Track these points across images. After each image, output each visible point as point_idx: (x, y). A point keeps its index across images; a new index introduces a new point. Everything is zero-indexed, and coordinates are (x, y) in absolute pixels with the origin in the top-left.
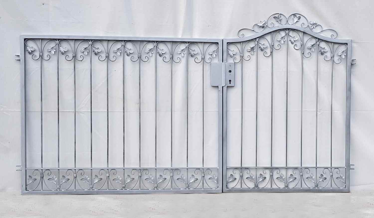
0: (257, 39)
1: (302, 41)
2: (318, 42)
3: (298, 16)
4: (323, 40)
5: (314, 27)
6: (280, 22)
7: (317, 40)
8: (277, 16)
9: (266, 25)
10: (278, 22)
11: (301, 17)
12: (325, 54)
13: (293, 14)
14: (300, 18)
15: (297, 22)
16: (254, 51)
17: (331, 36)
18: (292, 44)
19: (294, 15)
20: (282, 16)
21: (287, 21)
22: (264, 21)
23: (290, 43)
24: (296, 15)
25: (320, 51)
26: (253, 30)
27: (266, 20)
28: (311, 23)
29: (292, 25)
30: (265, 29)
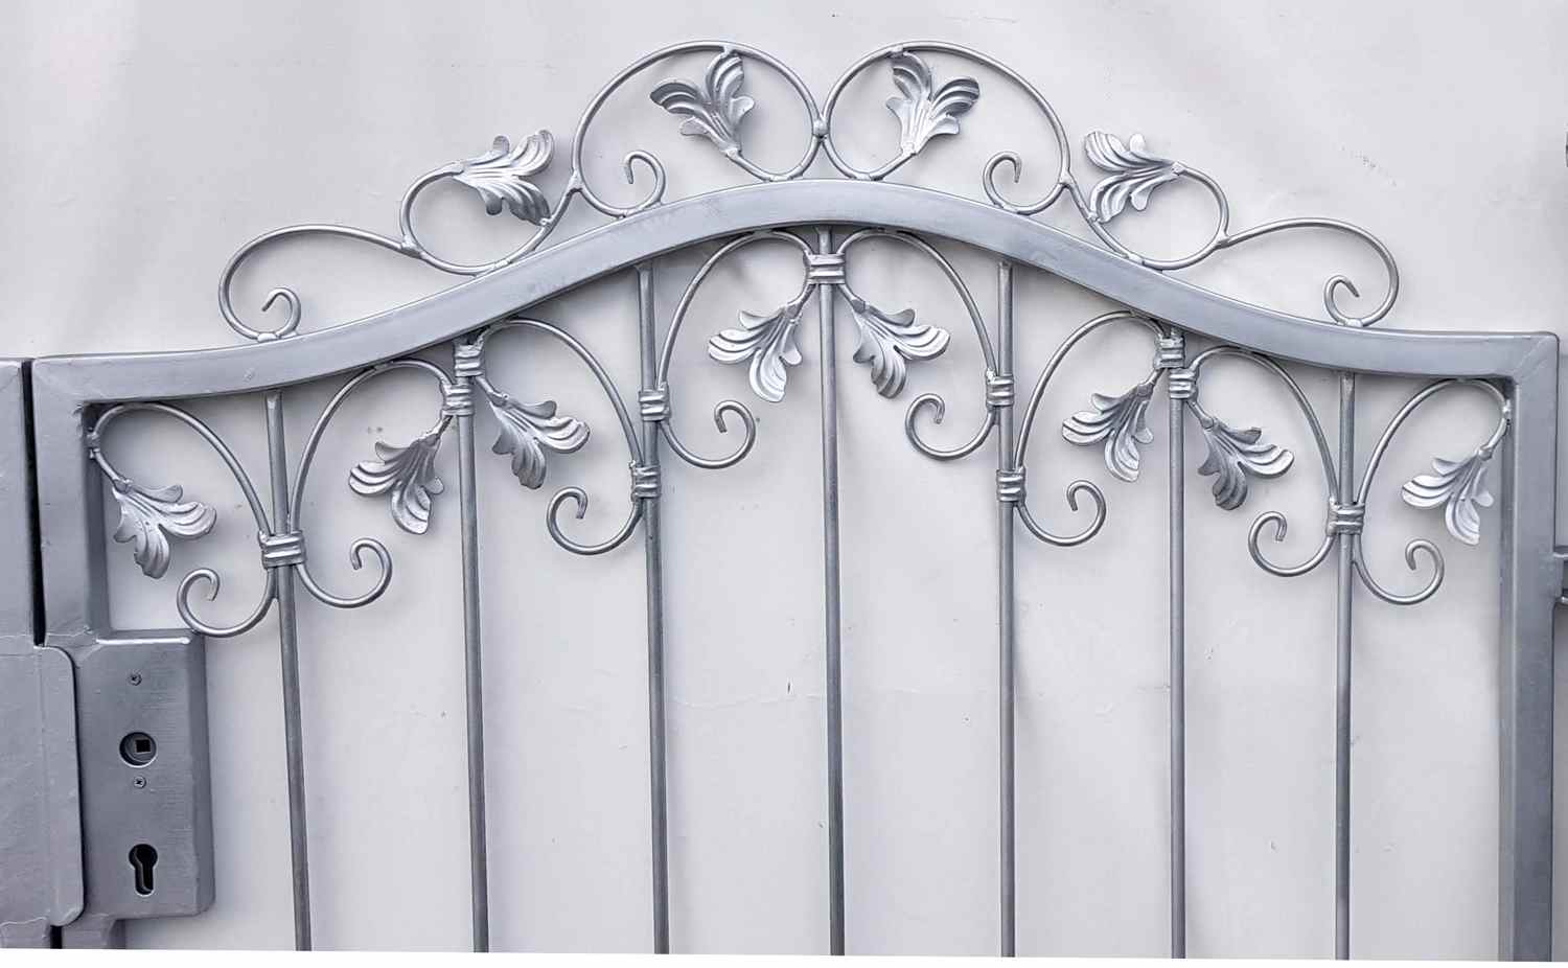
0: (465, 351)
1: (1004, 358)
2: (1188, 375)
3: (944, 72)
4: (1232, 350)
5: (1139, 201)
6: (732, 150)
7: (1171, 343)
8: (693, 73)
9: (573, 181)
10: (716, 145)
11: (989, 84)
12: (1266, 502)
13: (888, 56)
14: (976, 97)
15: (937, 139)
16: (437, 486)
17: (1330, 301)
18: (882, 400)
19: (905, 63)
20: (753, 71)
21: (821, 137)
22: (545, 134)
23: (858, 384)
24: (916, 57)
25: (1204, 471)
26: (409, 244)
27: (566, 131)
28: (1103, 153)
29: (876, 179)
30: (550, 228)
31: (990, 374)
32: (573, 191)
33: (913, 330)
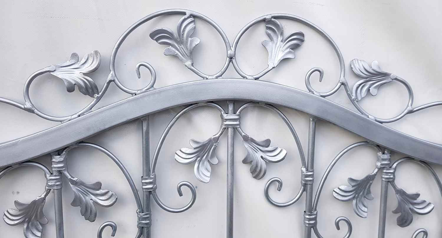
0: (57, 159)
1: (310, 162)
2: (392, 171)
3: (289, 28)
4: (409, 159)
5: (373, 91)
6: (189, 63)
8: (171, 25)
9: (109, 78)
10: (181, 60)
11: (309, 35)
13: (264, 20)
14: (302, 41)
15: (285, 60)
16: (45, 220)
18: (254, 181)
19: (272, 24)
20: (200, 25)
21: (231, 58)
22: (96, 52)
24: (278, 21)
25: (395, 212)
26: (28, 105)
27: (107, 51)
29: (256, 79)
30: (99, 99)
31: (304, 169)
32: (110, 81)
33: (269, 149)
